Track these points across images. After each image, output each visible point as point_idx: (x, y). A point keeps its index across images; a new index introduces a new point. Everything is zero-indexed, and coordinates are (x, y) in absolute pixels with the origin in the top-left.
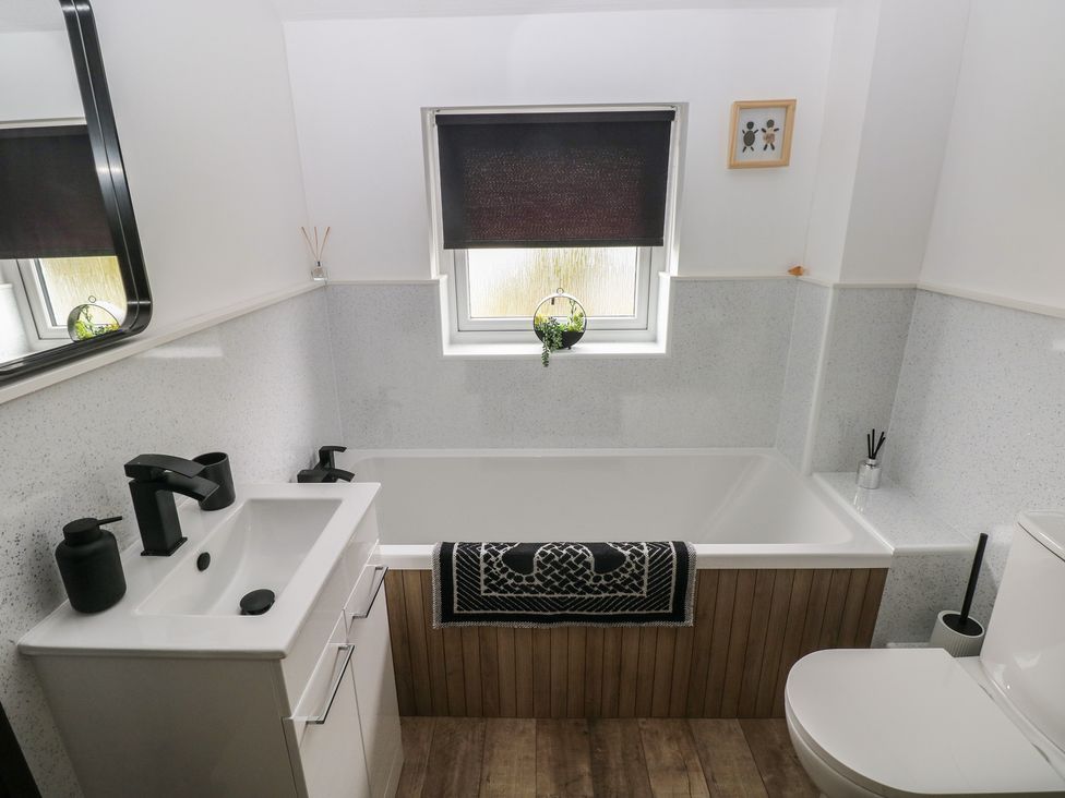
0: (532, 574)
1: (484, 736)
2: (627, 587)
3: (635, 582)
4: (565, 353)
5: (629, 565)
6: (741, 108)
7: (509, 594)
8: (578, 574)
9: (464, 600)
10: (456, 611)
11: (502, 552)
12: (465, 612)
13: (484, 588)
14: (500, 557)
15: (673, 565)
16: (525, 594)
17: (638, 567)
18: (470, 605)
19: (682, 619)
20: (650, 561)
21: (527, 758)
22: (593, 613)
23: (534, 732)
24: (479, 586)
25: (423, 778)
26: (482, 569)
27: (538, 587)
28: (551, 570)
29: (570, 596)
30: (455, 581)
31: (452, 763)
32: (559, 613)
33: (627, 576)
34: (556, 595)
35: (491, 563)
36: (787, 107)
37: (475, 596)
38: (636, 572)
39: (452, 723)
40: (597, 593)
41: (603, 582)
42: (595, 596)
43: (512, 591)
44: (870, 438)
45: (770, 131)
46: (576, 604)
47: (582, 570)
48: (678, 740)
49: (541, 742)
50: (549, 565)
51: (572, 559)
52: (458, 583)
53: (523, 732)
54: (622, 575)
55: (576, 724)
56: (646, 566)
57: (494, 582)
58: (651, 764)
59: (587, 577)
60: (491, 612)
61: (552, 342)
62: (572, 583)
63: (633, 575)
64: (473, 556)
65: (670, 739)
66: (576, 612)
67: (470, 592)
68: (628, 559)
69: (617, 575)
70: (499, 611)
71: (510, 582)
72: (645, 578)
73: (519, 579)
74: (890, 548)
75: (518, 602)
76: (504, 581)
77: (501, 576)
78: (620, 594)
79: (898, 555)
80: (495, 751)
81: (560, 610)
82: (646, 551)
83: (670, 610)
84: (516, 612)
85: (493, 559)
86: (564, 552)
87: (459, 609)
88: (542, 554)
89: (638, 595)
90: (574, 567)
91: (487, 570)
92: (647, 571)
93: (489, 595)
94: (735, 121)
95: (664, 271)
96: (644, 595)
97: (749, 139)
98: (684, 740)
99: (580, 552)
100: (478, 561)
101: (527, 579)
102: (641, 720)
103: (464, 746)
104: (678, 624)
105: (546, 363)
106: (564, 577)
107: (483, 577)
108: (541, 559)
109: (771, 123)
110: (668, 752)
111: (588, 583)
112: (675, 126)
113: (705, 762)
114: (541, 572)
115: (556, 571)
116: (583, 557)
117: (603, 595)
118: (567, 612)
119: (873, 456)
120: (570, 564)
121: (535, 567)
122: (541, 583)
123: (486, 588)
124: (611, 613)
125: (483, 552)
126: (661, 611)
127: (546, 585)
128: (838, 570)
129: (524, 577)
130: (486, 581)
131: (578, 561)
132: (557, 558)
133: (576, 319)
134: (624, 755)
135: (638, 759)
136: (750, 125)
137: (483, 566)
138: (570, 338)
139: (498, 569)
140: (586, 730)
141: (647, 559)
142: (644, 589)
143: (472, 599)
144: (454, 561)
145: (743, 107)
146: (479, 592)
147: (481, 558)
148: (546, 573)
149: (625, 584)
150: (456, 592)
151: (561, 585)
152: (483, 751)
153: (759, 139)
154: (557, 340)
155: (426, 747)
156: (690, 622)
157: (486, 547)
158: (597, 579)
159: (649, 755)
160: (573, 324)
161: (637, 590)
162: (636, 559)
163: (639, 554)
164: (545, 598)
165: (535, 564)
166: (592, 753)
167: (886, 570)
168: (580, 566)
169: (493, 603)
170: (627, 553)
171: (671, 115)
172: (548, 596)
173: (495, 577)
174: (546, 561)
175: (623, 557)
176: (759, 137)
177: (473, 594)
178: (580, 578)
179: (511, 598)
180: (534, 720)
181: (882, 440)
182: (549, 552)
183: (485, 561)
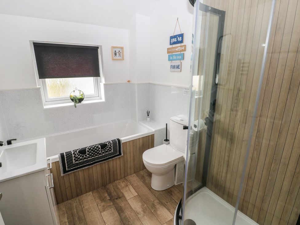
0: (86, 154)
1: (79, 200)
2: (108, 151)
3: (110, 149)
4: (79, 104)
5: (108, 146)
6: (113, 48)
7: (81, 161)
8: (97, 151)
9: (69, 166)
10: (67, 170)
11: (78, 151)
12: (70, 169)
13: (74, 161)
14: (77, 152)
15: (117, 143)
16: (85, 160)
17: (110, 146)
18: (71, 167)
19: (121, 155)
20: (113, 144)
21: (92, 199)
22: (102, 159)
23: (92, 194)
24: (73, 161)
25: (66, 215)
26: (73, 156)
27: (88, 157)
28: (91, 152)
29: (96, 157)
30: (66, 162)
31: (73, 209)
32: (94, 162)
33: (108, 148)
34: (93, 158)
35: (75, 154)
36: (122, 48)
37: (72, 164)
38: (110, 147)
39: (69, 201)
40: (102, 154)
41: (103, 151)
42: (102, 155)
43: (82, 160)
44: (147, 112)
45: (119, 53)
46: (98, 158)
47: (98, 150)
48: (124, 181)
49: (94, 195)
50: (90, 151)
51: (95, 148)
52: (67, 162)
53: (89, 195)
54: (107, 148)
55: (102, 188)
56: (112, 145)
57: (77, 159)
58: (120, 188)
59: (100, 151)
60: (77, 167)
61: (76, 101)
62: (96, 154)
63: (109, 148)
64: (70, 154)
65: (123, 182)
66: (98, 160)
67: (70, 163)
68: (108, 144)
69: (106, 149)
70: (79, 166)
71: (81, 158)
72: (112, 148)
73: (83, 156)
74: (154, 130)
75: (84, 162)
76: (79, 158)
77: (79, 157)
78: (107, 153)
79: (155, 131)
80: (83, 201)
81: (94, 161)
82: (111, 142)
83: (118, 153)
84: (83, 165)
85: (76, 153)
86: (93, 147)
87: (68, 169)
88: (88, 149)
89: (111, 152)
90: (96, 149)
91: (74, 156)
92: (112, 146)
93: (76, 163)
94: (112, 50)
95: (101, 82)
96: (112, 152)
97: (116, 54)
98: (125, 181)
99: (97, 146)
100: (72, 155)
101: (85, 156)
102: (115, 182)
103: (75, 204)
104: (120, 156)
105: (76, 107)
106: (94, 153)
107: (74, 158)
108: (88, 150)
109: (119, 51)
110: (123, 185)
111: (100, 153)
112: (99, 50)
113: (130, 183)
114: (88, 153)
115: (92, 152)
116: (98, 147)
117: (104, 154)
118: (96, 161)
119: (148, 116)
120: (95, 149)
121: (87, 152)
122: (89, 156)
123: (75, 161)
124: (106, 158)
125: (73, 152)
126: (116, 154)
127: (90, 156)
128: (146, 136)
129: (84, 155)
130: (75, 159)
131: (97, 148)
132: (92, 149)
133: (82, 95)
134: (114, 189)
135: (117, 188)
136: (115, 51)
137: (73, 155)
138: (81, 100)
139: (77, 155)
140: (104, 188)
141: (112, 143)
142: (112, 150)
143: (71, 165)
144: (65, 156)
145: (113, 47)
146: (73, 163)
147: (73, 154)
148: (90, 153)
149: (108, 150)
150: (66, 165)
151: (94, 155)
152: (80, 203)
153: (118, 54)
154: (77, 101)
155: (64, 209)
156: (122, 155)
157: (73, 151)
158: (102, 151)
159: (119, 187)
160: (81, 97)
161: (111, 151)
162: (110, 144)
163: (110, 143)
164: (90, 159)
165: (87, 151)
166: (107, 192)
167: (154, 134)
168: (98, 149)
169: (77, 164)
170: (107, 143)
171: (98, 48)
172: (91, 158)
173: (76, 158)
174: (89, 150)
175: (107, 144)
176: (117, 54)
177: (71, 164)
178: (98, 152)
179: (82, 162)
180: (91, 192)
181: (149, 112)
182: (89, 148)
183: (74, 154)
